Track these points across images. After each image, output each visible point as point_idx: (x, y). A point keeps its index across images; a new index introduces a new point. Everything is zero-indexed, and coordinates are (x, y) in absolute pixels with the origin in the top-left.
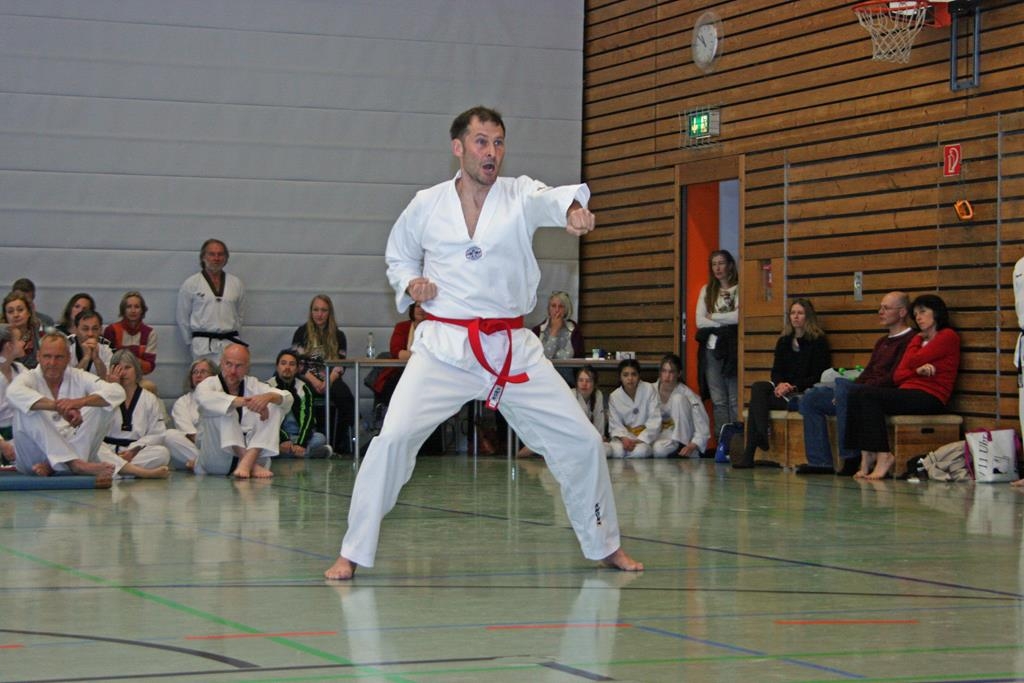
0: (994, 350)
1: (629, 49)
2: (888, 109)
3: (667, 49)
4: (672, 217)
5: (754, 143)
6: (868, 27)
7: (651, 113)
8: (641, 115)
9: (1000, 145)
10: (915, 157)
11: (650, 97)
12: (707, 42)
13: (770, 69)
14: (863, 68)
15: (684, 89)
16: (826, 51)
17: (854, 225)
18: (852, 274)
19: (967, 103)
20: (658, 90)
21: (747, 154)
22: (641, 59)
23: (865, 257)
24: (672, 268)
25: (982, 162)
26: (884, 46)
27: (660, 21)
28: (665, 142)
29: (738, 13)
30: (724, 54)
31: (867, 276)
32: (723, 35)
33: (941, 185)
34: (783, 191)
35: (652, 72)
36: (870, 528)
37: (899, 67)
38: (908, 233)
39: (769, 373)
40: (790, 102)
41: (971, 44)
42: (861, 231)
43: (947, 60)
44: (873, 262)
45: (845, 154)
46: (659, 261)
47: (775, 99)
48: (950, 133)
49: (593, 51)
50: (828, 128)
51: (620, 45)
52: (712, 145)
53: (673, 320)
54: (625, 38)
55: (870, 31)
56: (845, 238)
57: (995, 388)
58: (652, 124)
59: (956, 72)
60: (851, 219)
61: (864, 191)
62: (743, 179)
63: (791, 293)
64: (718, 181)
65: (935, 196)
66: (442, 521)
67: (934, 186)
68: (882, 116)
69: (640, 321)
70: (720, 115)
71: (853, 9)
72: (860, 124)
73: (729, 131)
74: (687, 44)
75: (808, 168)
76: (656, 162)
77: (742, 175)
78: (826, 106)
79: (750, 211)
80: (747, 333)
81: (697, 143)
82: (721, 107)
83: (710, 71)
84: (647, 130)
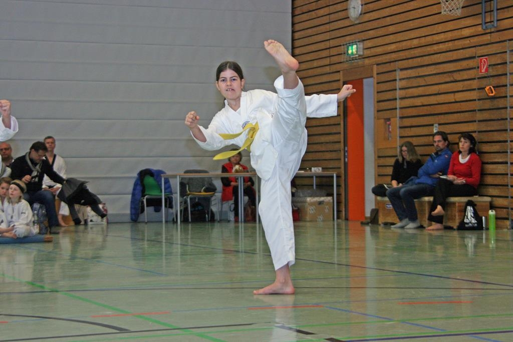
0: (507, 163)
1: (316, 11)
2: (450, 39)
3: (335, 11)
5: (381, 59)
7: (327, 44)
8: (322, 46)
9: (508, 57)
10: (464, 64)
11: (327, 36)
12: (355, 7)
13: (388, 20)
14: (436, 19)
15: (344, 32)
17: (433, 100)
18: (432, 125)
19: (491, 36)
20: (331, 32)
21: (378, 65)
22: (322, 16)
23: (440, 116)
24: (339, 124)
25: (499, 66)
26: (447, 7)
28: (335, 59)
30: (365, 13)
31: (440, 126)
32: (364, 3)
33: (479, 78)
34: (396, 84)
35: (327, 23)
37: (455, 18)
38: (462, 103)
40: (399, 37)
41: (492, 5)
42: (437, 103)
43: (481, 14)
44: (443, 119)
45: (427, 63)
46: (333, 120)
47: (391, 36)
48: (481, 51)
49: (297, 12)
50: (419, 50)
51: (311, 10)
52: (359, 60)
53: (340, 151)
54: (313, 6)
56: (429, 107)
57: (508, 183)
58: (328, 50)
59: (485, 20)
60: (432, 97)
61: (438, 82)
62: (376, 78)
63: (401, 135)
64: (362, 79)
65: (475, 84)
66: (223, 256)
67: (475, 79)
68: (447, 43)
69: (324, 152)
70: (363, 44)
72: (435, 48)
73: (368, 53)
74: (346, 8)
75: (409, 71)
76: (330, 70)
77: (375, 75)
78: (418, 39)
79: (379, 94)
80: (379, 157)
81: (351, 59)
82: (364, 40)
83: (357, 22)
84: (325, 53)
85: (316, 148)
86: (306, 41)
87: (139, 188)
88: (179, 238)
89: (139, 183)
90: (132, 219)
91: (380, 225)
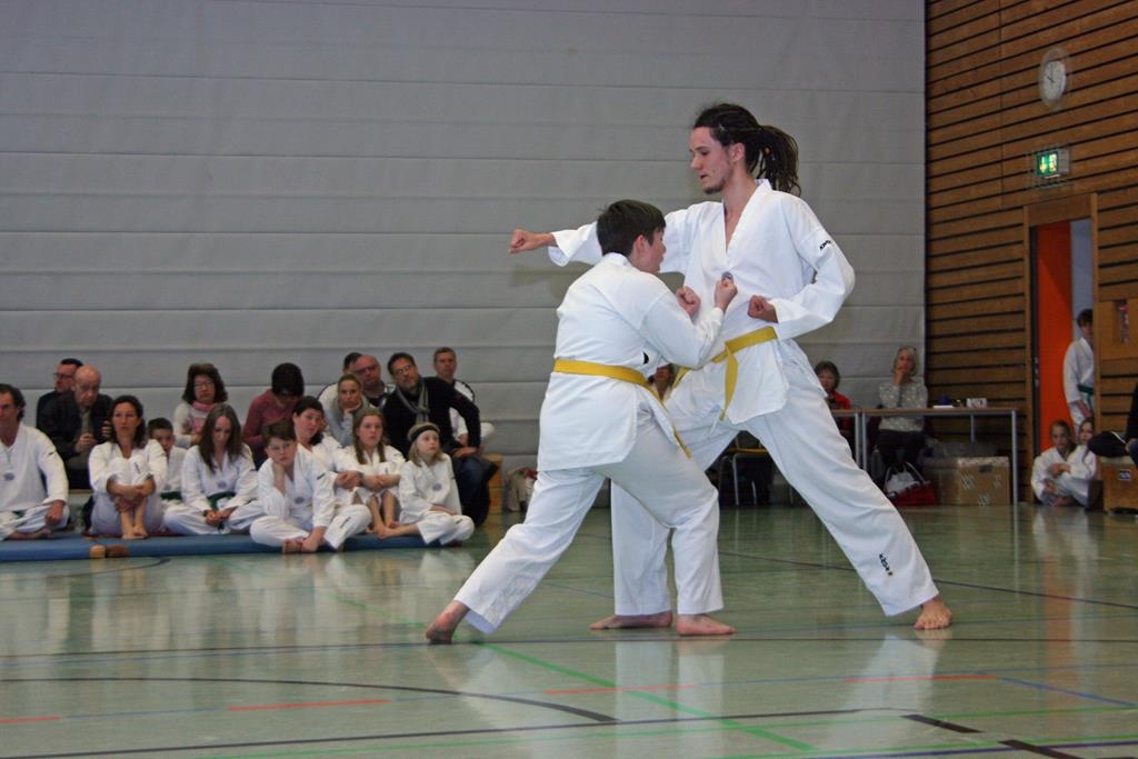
1: (974, 89)
3: (1013, 87)
4: (1021, 260)
5: (1107, 181)
7: (997, 154)
8: (987, 156)
11: (996, 137)
12: (1054, 79)
13: (1121, 105)
15: (1031, 128)
20: (1004, 129)
21: (1100, 192)
22: (987, 98)
24: (1023, 312)
27: (1005, 59)
28: (1011, 183)
29: (1086, 48)
30: (1072, 91)
32: (1071, 71)
35: (999, 111)
39: (1126, 417)
46: (1008, 304)
47: (1127, 135)
49: (937, 89)
51: (964, 85)
52: (1061, 185)
53: (1024, 365)
54: (969, 79)
58: (999, 166)
62: (1096, 219)
64: (1067, 222)
66: (794, 574)
69: (990, 367)
70: (1070, 153)
73: (1079, 169)
74: (1034, 82)
76: (1003, 204)
77: (1094, 214)
79: (1104, 251)
80: (1103, 377)
81: (1045, 182)
82: (1071, 145)
83: (1058, 108)
84: (994, 171)
85: (975, 359)
86: (956, 147)
91: (1106, 513)
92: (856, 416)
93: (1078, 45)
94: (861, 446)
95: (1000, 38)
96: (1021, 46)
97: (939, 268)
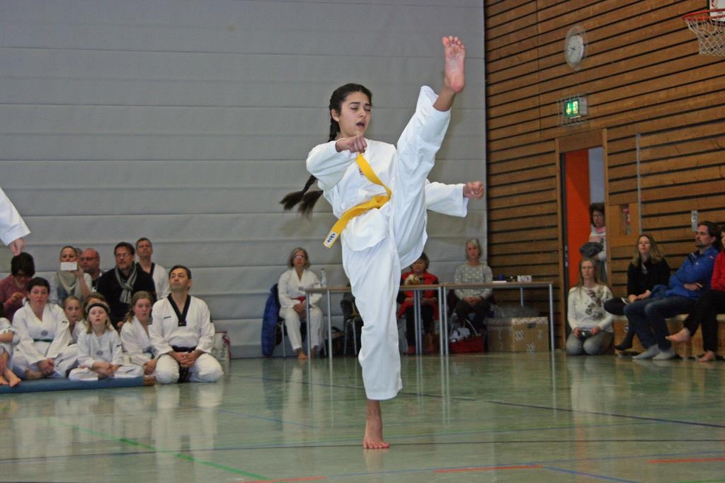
1: (519, 55)
2: (712, 90)
3: (547, 54)
4: (554, 177)
5: (613, 120)
6: (696, 31)
7: (536, 101)
8: (529, 103)
11: (535, 90)
12: (576, 47)
13: (623, 66)
14: (692, 61)
15: (560, 83)
16: (663, 51)
17: (689, 176)
18: (689, 212)
20: (540, 84)
21: (608, 128)
22: (528, 62)
23: (699, 199)
24: (556, 214)
27: (541, 34)
29: (598, 26)
30: (588, 57)
31: (702, 214)
32: (587, 42)
34: (636, 154)
35: (535, 72)
36: (712, 395)
37: (719, 60)
40: (638, 89)
42: (694, 180)
44: (705, 204)
45: (679, 125)
46: (546, 208)
47: (627, 87)
49: (493, 56)
50: (668, 106)
51: (512, 53)
52: (582, 123)
53: (558, 251)
54: (516, 49)
55: (696, 33)
56: (683, 187)
58: (537, 110)
61: (696, 151)
62: (606, 147)
63: (644, 228)
64: (587, 149)
68: (707, 96)
69: (534, 253)
70: (587, 100)
71: (683, 19)
72: (691, 102)
73: (594, 111)
74: (561, 50)
75: (654, 137)
76: (541, 137)
77: (605, 143)
78: (666, 91)
79: (611, 169)
80: (613, 259)
81: (570, 121)
82: (588, 94)
83: (578, 69)
84: (534, 114)
85: (523, 248)
86: (507, 97)
87: (273, 308)
88: (331, 377)
89: (274, 302)
90: (264, 352)
91: (617, 355)
92: (439, 289)
93: (592, 23)
94: (443, 311)
95: (537, 19)
96: (551, 25)
97: (497, 184)
